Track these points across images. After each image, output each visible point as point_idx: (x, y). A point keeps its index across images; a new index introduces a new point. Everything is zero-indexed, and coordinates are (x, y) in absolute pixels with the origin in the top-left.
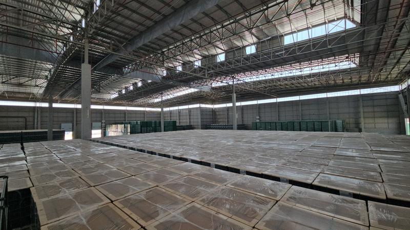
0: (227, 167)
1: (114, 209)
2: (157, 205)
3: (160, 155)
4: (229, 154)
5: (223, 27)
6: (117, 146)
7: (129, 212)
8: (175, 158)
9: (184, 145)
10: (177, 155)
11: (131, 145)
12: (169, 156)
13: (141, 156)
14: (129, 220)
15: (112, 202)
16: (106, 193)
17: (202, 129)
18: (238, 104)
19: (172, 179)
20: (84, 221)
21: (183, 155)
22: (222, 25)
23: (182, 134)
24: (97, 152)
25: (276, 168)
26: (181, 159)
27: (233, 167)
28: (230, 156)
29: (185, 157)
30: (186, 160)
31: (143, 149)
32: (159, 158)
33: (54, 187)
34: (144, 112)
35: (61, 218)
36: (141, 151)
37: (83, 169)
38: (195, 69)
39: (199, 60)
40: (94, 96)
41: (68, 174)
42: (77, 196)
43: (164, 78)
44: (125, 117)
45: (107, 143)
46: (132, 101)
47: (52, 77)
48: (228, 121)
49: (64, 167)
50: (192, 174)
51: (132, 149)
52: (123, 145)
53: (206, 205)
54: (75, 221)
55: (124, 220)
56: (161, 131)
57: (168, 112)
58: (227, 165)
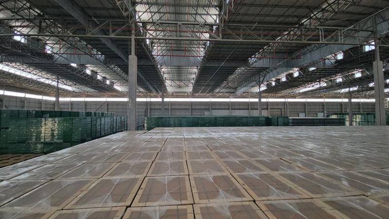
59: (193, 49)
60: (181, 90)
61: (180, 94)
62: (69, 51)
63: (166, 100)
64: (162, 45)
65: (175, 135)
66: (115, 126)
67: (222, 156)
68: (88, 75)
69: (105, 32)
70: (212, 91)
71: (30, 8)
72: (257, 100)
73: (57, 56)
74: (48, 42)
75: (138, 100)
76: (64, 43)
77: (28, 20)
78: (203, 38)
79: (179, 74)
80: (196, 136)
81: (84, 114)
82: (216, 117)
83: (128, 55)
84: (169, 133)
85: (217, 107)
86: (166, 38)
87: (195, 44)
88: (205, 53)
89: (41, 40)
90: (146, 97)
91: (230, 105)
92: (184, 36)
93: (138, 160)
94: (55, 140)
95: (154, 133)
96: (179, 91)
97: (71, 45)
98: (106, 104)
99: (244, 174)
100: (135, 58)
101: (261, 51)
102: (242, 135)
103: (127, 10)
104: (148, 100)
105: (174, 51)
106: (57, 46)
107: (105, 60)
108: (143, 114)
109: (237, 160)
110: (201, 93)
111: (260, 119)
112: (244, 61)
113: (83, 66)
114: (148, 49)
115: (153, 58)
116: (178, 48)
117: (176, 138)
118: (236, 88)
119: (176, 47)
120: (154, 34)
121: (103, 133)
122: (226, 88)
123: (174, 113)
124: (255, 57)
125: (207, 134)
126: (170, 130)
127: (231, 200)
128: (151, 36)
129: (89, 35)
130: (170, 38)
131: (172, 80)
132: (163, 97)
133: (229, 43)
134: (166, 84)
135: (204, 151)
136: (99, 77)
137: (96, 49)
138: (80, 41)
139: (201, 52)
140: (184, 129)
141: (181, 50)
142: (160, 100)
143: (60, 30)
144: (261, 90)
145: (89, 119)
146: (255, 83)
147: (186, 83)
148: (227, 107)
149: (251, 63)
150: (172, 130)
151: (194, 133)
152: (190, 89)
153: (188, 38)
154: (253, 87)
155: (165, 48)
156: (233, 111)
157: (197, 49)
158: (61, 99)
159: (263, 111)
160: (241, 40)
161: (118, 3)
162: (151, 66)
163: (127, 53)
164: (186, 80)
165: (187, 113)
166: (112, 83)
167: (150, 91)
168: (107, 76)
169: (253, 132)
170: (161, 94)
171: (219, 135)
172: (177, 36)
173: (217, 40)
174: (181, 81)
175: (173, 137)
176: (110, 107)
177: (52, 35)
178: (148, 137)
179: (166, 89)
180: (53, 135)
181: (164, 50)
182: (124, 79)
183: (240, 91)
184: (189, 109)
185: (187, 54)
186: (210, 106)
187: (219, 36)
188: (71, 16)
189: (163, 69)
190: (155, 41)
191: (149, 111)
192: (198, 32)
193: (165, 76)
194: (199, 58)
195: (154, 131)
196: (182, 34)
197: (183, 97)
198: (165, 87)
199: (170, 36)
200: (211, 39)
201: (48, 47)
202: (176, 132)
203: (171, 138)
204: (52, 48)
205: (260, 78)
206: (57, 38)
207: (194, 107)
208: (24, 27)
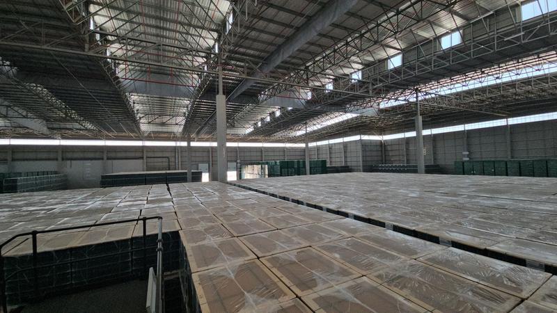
0: (414, 231)
1: (261, 267)
2: (314, 272)
3: (308, 205)
4: (416, 211)
5: (398, 13)
6: (256, 191)
7: (279, 274)
8: (329, 210)
9: (341, 194)
10: (332, 207)
11: (272, 190)
12: (321, 208)
13: (285, 205)
14: (280, 284)
15: (258, 258)
16: (251, 246)
17: (364, 171)
18: (426, 132)
19: (329, 240)
20: (232, 276)
21: (340, 208)
22: (398, 10)
23: (335, 178)
24: (236, 198)
25: (515, 242)
26: (338, 213)
27: (425, 232)
28: (417, 214)
29: (343, 210)
30: (346, 215)
31: (287, 196)
32: (308, 210)
33: (199, 232)
34: (284, 149)
35: (209, 267)
36: (284, 198)
37: (224, 215)
38: (353, 85)
39: (359, 70)
40: (229, 131)
41: (211, 220)
42: (222, 245)
43: (308, 102)
44: (262, 156)
45: (244, 187)
46: (270, 135)
47: (189, 113)
48: (408, 160)
49: (206, 212)
50: (356, 235)
51: (273, 195)
52: (263, 190)
53: (386, 284)
54: (222, 273)
55: (275, 284)
56: (306, 174)
57: (314, 148)
58: (413, 228)
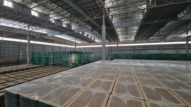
59: (135, 16)
60: (128, 40)
61: (127, 42)
62: (79, 28)
63: (119, 45)
64: (117, 17)
65: (126, 63)
66: (96, 58)
67: (159, 77)
68: (85, 36)
69: (92, 17)
70: (147, 38)
71: (67, 13)
72: (185, 43)
73: (75, 30)
74: (72, 25)
75: (106, 46)
76: (78, 24)
77: (67, 18)
78: (142, 8)
79: (126, 31)
80: (139, 64)
81: (85, 53)
82: (151, 54)
83: (102, 25)
84: (122, 62)
85: (150, 48)
86: (120, 13)
87: (137, 13)
88: (143, 17)
89: (70, 25)
90: (109, 44)
91: (161, 47)
92: (130, 10)
93: (110, 74)
94: (76, 63)
95: (115, 62)
96: (126, 40)
97: (80, 25)
98: (92, 48)
99: (178, 90)
100: (105, 26)
101: (188, 8)
102: (173, 66)
103: (101, 4)
104: (110, 46)
105: (124, 19)
106: (75, 26)
107: (92, 29)
108: (108, 52)
109: (171, 81)
110: (140, 40)
111: (188, 56)
112: (174, 16)
113: (84, 33)
114: (110, 21)
115: (113, 25)
116: (126, 17)
117: (126, 65)
118: (166, 36)
119: (125, 17)
120: (114, 13)
121: (92, 61)
122: (158, 36)
123: (123, 52)
124: (183, 13)
125: (145, 64)
126: (123, 60)
127: (171, 104)
128: (112, 14)
129: (86, 20)
130: (121, 13)
131: (123, 35)
132: (117, 44)
133: (162, 7)
134: (119, 37)
135: (145, 73)
136: (89, 37)
137: (89, 25)
138: (83, 23)
139: (141, 17)
140: (130, 60)
141: (128, 18)
142: (116, 45)
143: (76, 20)
144: (188, 35)
145: (87, 55)
146: (183, 31)
147: (131, 35)
148: (158, 48)
149: (180, 18)
150: (124, 61)
151: (137, 62)
152: (133, 39)
153: (132, 11)
154: (181, 33)
155: (119, 19)
156: (163, 50)
157: (138, 15)
158: (77, 47)
159: (189, 50)
160: (172, 3)
161: (97, 2)
162: (111, 29)
163: (101, 24)
164: (130, 34)
165: (131, 52)
166: (94, 39)
167: (111, 41)
168: (92, 36)
169: (182, 64)
170: (116, 42)
171: (154, 65)
172: (126, 11)
173: (153, 7)
174: (128, 35)
175: (125, 64)
176: (94, 49)
177: (74, 22)
178: (112, 63)
179: (119, 40)
180: (75, 61)
181: (118, 20)
182: (99, 37)
183: (170, 37)
184: (132, 50)
185: (132, 19)
186: (146, 48)
187: (154, 5)
188: (80, 13)
189: (117, 30)
190: (114, 16)
191: (110, 51)
192: (139, 6)
193: (119, 33)
194: (139, 20)
195: (115, 61)
196: (129, 9)
197: (129, 43)
198: (118, 38)
199: (122, 12)
200: (148, 8)
201: (72, 27)
202: (126, 62)
203: (124, 65)
204: (74, 27)
205: (187, 27)
206: (75, 23)
207: (135, 49)
208: (66, 21)
